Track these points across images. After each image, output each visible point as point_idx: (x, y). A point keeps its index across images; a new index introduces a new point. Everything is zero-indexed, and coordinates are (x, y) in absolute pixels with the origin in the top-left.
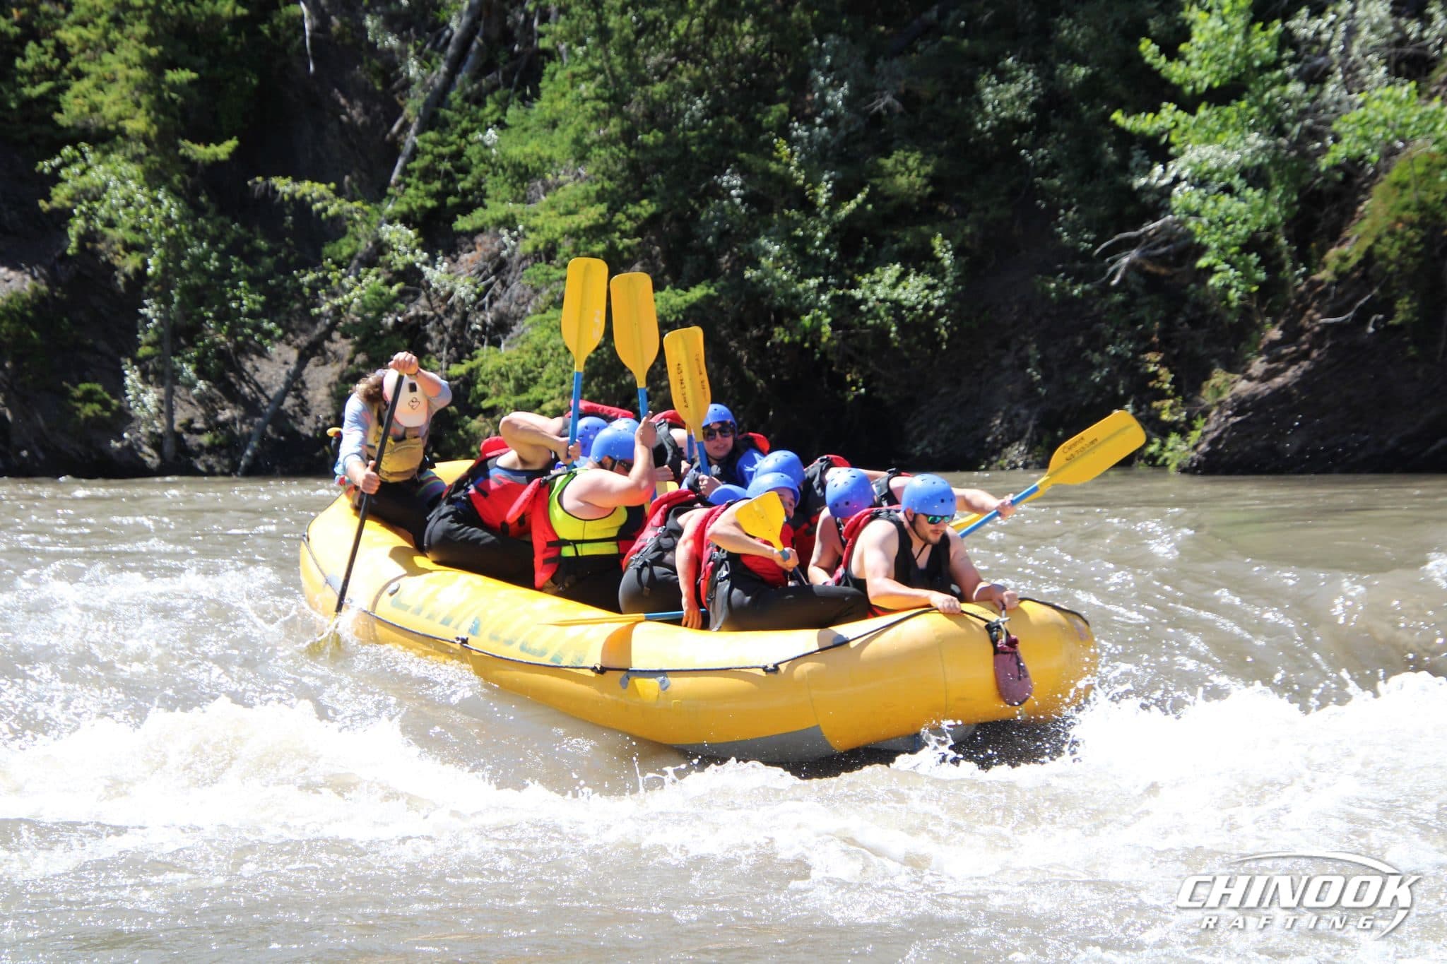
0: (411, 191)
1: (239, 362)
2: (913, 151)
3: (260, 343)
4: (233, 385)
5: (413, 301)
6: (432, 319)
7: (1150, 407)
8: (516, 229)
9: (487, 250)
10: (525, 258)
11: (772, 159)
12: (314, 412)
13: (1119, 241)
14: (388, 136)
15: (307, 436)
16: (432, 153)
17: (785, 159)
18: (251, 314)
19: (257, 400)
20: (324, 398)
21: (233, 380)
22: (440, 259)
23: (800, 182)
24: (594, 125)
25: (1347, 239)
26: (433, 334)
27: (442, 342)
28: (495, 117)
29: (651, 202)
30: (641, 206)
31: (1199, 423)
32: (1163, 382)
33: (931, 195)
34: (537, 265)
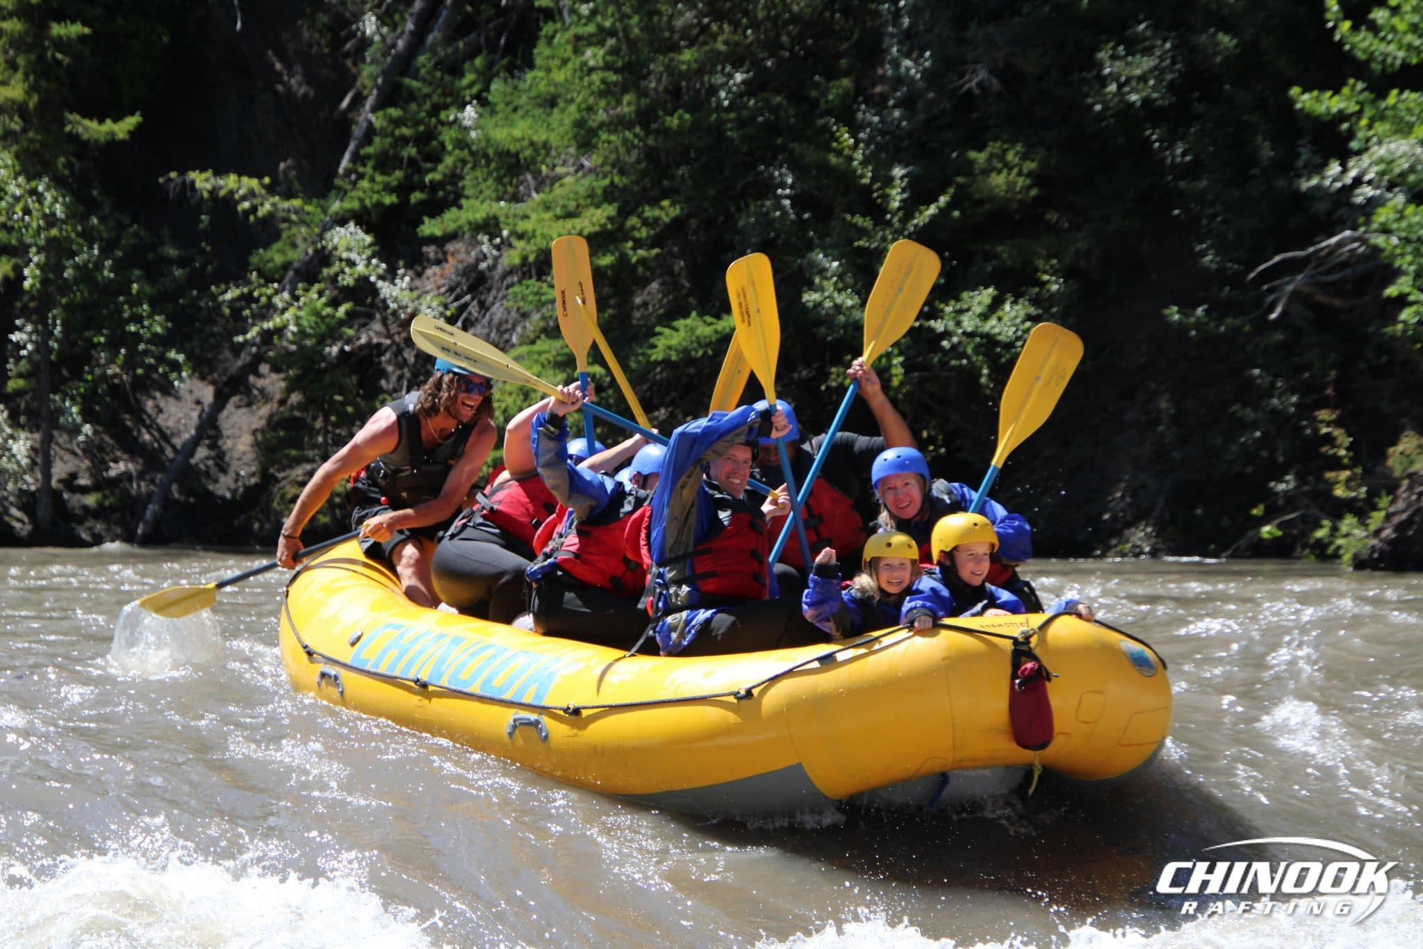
0: (365, 184)
1: (138, 402)
2: (1013, 142)
3: (165, 375)
4: (129, 430)
5: (365, 325)
6: (389, 347)
7: (1320, 479)
8: (500, 235)
9: (461, 261)
10: (510, 272)
11: (831, 150)
12: (234, 466)
13: (1282, 263)
14: (336, 114)
15: (223, 498)
16: (392, 134)
17: (846, 152)
18: (155, 339)
19: (162, 450)
20: (248, 448)
21: (129, 423)
22: (401, 272)
23: (866, 181)
24: (602, 103)
26: (390, 369)
27: (400, 378)
28: (475, 90)
29: (673, 204)
30: (662, 208)
31: (1383, 502)
32: (1339, 447)
33: (1035, 198)
34: (524, 282)
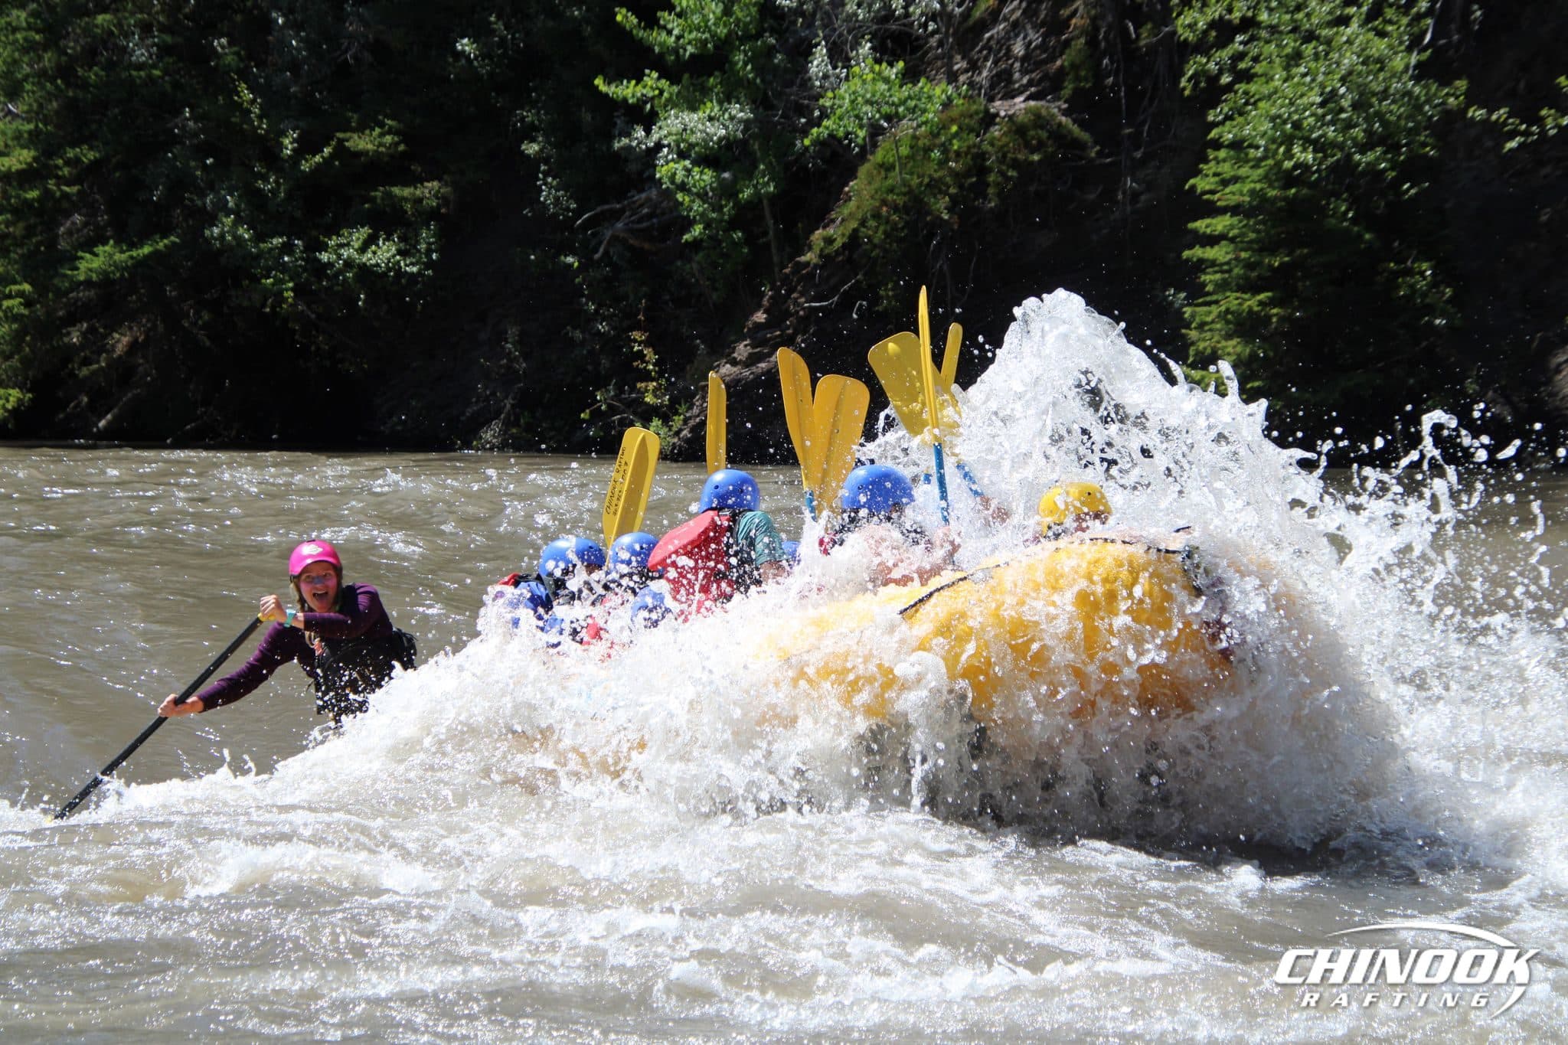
7: (633, 389)
13: (603, 212)
17: (245, 106)
23: (262, 132)
24: (26, 58)
25: (833, 221)
29: (92, 148)
30: (82, 151)
31: (682, 409)
32: (647, 363)
33: (403, 153)
